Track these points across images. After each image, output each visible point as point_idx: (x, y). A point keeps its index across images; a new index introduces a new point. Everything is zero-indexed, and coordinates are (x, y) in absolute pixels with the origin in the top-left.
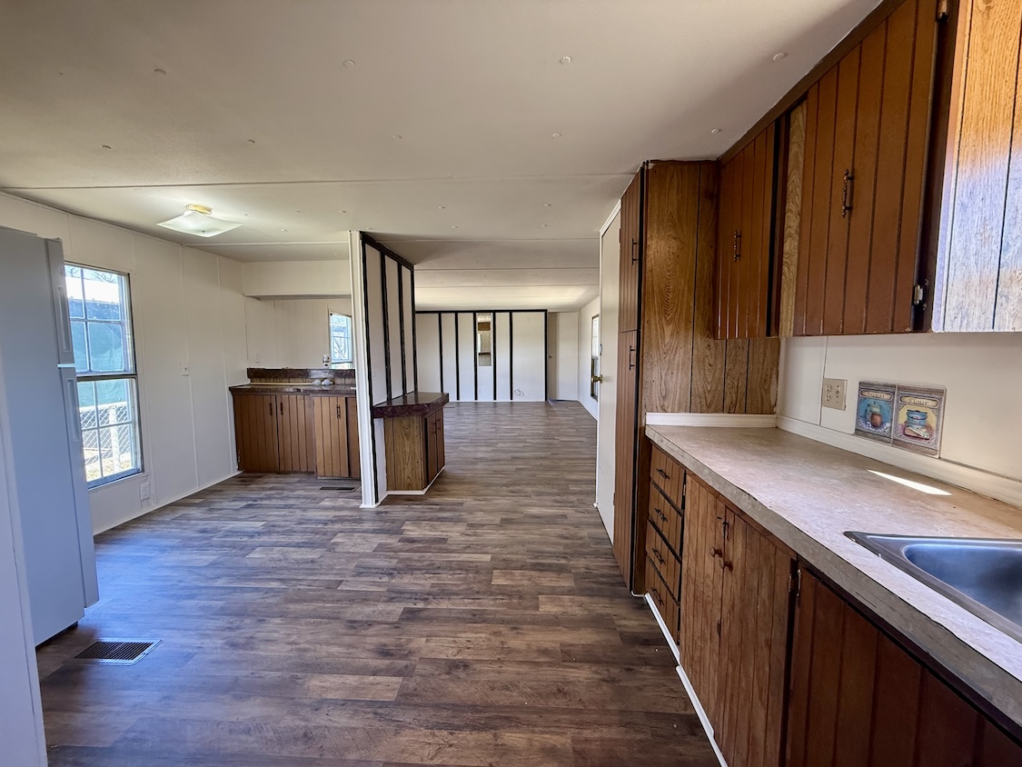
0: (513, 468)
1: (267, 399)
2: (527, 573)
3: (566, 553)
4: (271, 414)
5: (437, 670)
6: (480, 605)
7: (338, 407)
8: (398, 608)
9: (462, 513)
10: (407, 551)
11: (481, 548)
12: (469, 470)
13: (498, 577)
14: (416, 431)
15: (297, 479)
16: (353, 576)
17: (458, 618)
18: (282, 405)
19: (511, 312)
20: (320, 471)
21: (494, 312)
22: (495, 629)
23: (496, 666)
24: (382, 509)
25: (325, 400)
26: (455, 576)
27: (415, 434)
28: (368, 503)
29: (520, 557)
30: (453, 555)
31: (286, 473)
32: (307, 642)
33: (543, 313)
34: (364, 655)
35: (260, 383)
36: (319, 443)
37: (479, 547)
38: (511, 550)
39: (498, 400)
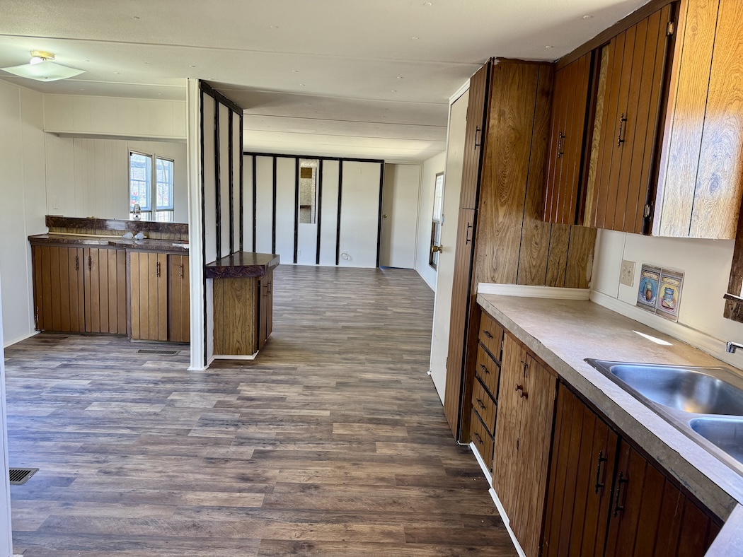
0: (346, 337)
1: (73, 253)
2: (364, 425)
3: (400, 412)
4: (78, 268)
5: (292, 489)
6: (323, 448)
7: (159, 265)
8: (249, 451)
9: (297, 377)
10: (247, 407)
11: (320, 405)
12: (298, 337)
13: (337, 428)
15: (108, 342)
16: (201, 426)
17: (306, 457)
18: (90, 259)
19: (341, 160)
20: (135, 333)
21: (321, 159)
22: (338, 465)
23: (342, 488)
24: (211, 371)
25: (144, 255)
26: (298, 427)
27: (248, 296)
28: (197, 365)
29: (357, 413)
30: (293, 410)
31: (92, 335)
32: (173, 471)
33: (379, 164)
34: (227, 480)
35: (59, 233)
36: (134, 303)
37: (318, 405)
38: (348, 408)
39: (322, 264)
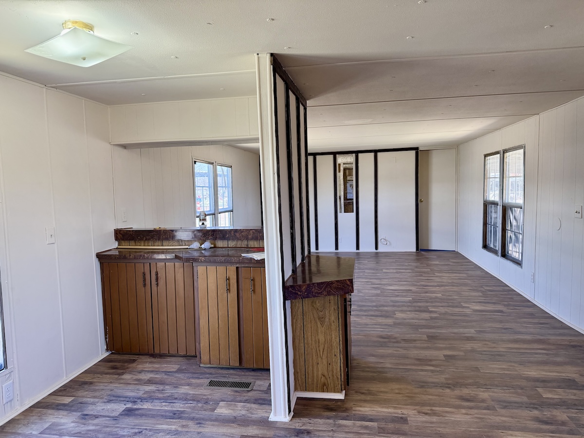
0: (441, 355)
1: (140, 267)
4: (145, 285)
7: (228, 279)
14: (332, 316)
18: (157, 274)
19: (376, 152)
20: (205, 357)
21: (357, 153)
25: (212, 269)
27: (333, 318)
28: (280, 414)
31: (161, 356)
33: (414, 152)
35: (127, 246)
36: (203, 323)
39: (361, 250)
